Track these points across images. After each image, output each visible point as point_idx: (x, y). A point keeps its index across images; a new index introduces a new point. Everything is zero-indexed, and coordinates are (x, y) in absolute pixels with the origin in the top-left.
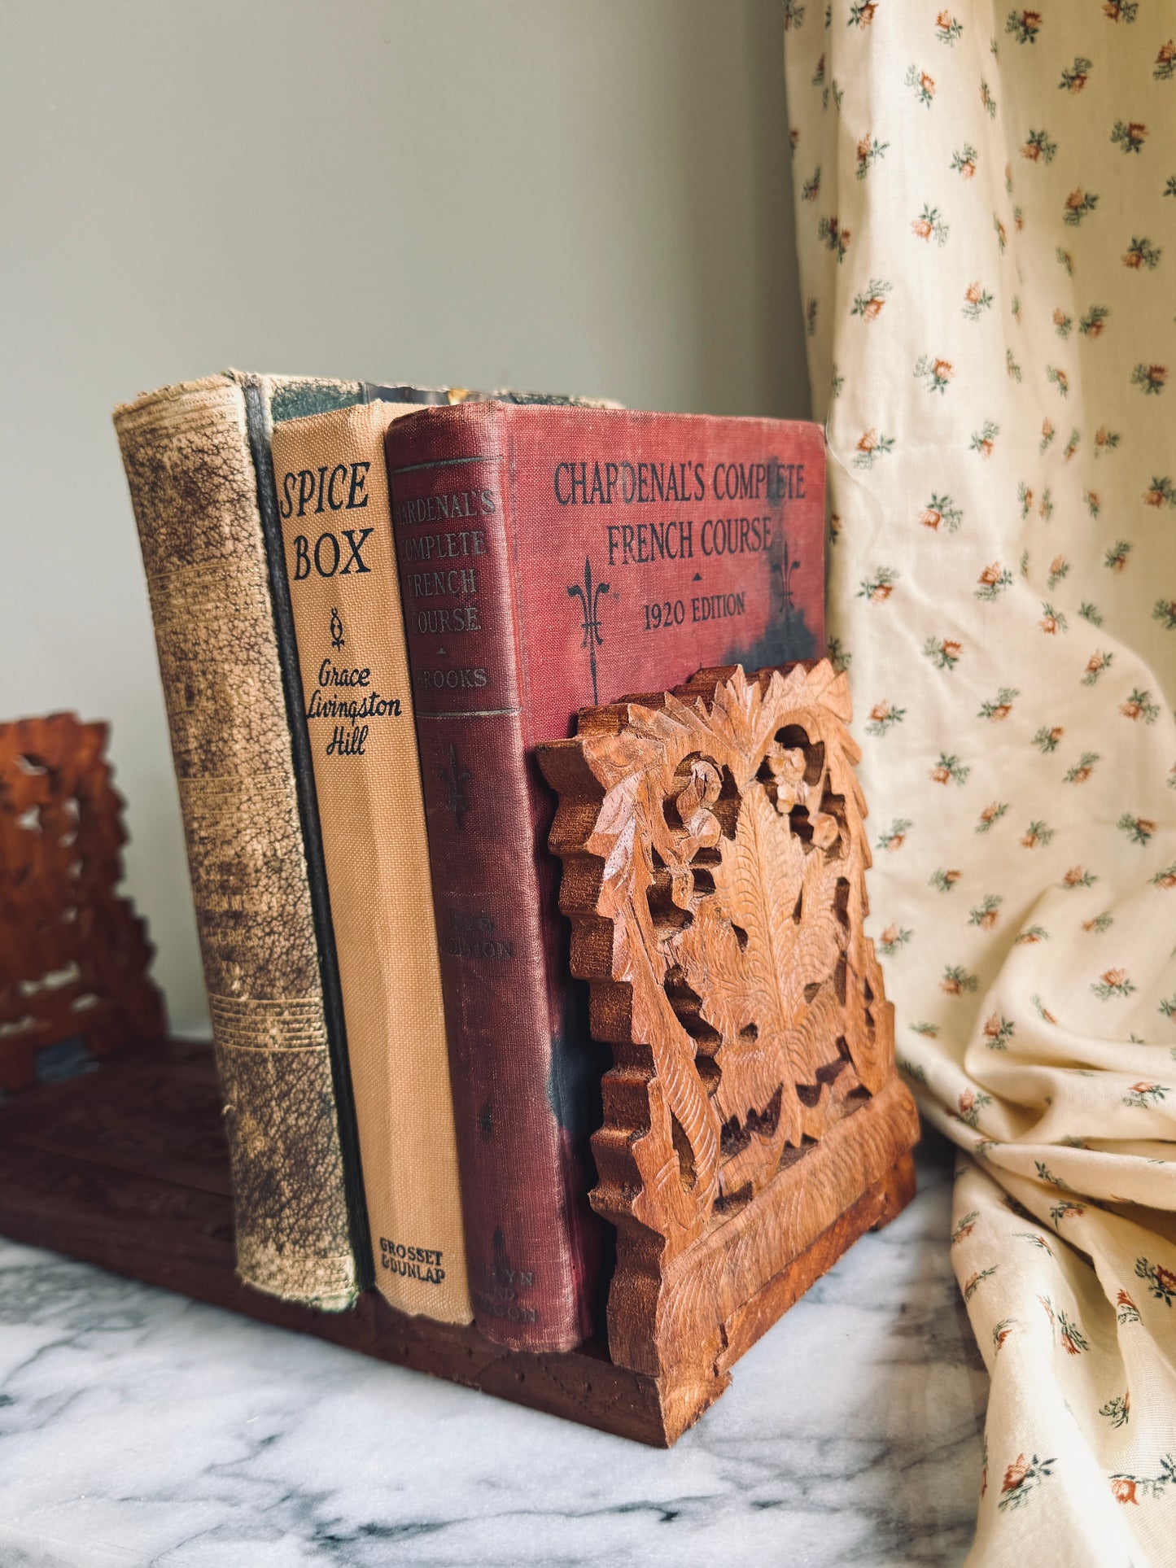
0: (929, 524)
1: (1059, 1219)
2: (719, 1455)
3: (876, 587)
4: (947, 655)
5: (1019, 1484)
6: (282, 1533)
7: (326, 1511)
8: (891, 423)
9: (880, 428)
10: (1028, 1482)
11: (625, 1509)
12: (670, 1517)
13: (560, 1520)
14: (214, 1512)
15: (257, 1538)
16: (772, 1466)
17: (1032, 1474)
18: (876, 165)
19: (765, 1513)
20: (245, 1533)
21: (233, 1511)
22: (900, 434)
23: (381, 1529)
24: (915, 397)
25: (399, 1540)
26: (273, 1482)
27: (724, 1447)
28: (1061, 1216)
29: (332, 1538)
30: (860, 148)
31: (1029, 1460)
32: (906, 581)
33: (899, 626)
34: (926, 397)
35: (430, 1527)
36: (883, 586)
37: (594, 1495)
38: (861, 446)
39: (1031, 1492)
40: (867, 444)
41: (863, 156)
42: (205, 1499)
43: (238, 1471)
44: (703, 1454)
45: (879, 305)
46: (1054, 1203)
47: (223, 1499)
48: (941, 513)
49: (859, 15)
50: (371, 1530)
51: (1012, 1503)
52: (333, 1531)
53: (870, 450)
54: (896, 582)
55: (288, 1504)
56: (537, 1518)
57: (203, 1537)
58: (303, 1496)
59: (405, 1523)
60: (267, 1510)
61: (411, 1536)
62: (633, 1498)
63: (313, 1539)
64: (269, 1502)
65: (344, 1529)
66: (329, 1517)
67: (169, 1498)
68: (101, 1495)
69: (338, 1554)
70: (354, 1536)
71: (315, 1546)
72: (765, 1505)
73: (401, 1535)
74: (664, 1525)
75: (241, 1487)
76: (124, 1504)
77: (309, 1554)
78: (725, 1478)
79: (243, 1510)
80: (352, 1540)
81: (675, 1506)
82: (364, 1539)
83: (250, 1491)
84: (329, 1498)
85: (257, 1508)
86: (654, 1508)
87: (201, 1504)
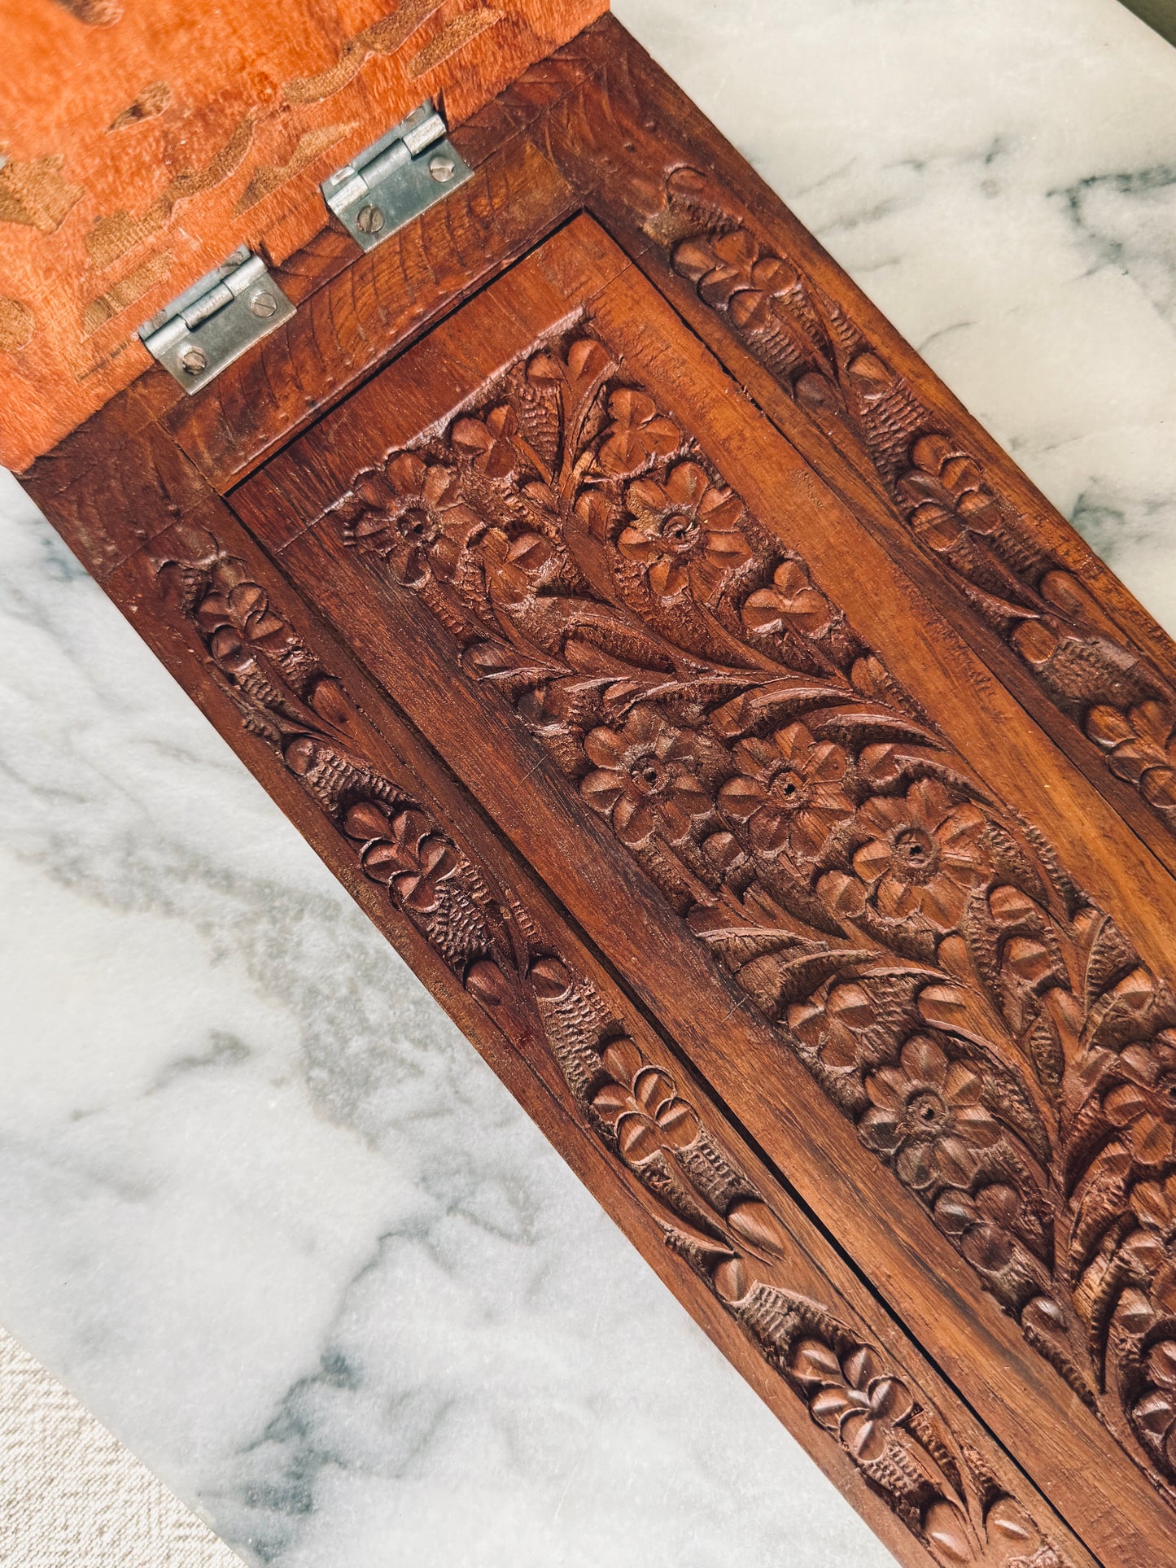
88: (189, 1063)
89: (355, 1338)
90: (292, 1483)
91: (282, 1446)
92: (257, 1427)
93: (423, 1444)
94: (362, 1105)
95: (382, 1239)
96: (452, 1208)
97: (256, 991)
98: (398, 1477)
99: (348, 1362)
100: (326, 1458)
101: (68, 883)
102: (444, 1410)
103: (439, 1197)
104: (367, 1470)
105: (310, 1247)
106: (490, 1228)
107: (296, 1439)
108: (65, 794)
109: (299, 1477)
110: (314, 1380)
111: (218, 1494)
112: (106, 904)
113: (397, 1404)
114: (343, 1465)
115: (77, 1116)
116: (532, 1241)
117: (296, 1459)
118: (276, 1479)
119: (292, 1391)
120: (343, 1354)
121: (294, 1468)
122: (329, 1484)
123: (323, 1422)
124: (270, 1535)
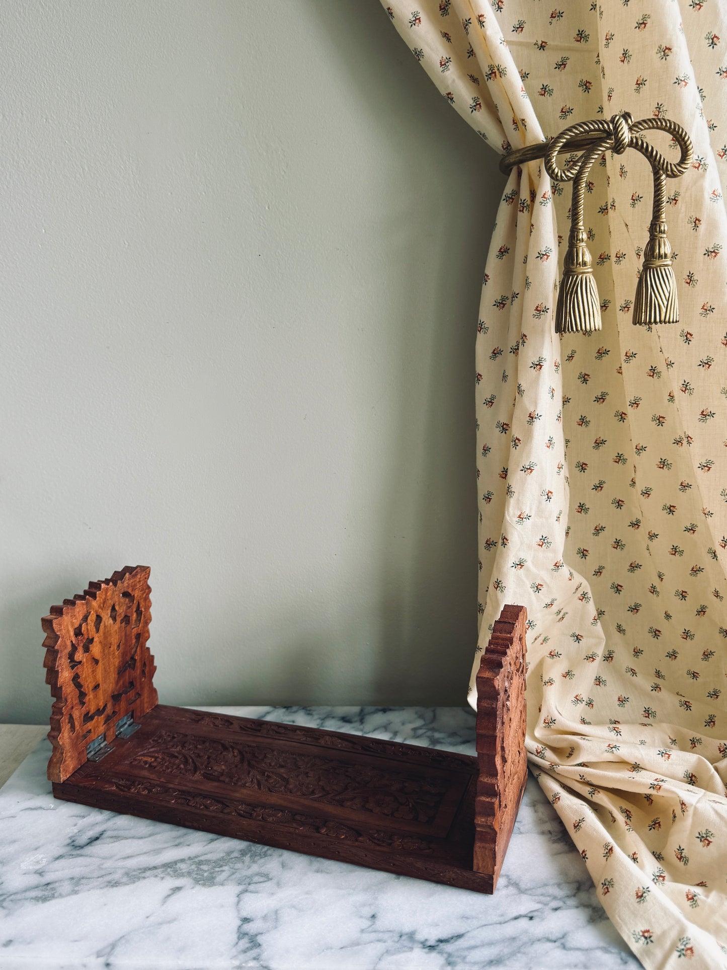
0: (539, 545)
1: (593, 795)
2: (530, 895)
3: (518, 565)
4: (538, 588)
5: (642, 896)
6: (411, 948)
7: (420, 937)
8: (531, 509)
9: (527, 511)
10: (644, 895)
11: (516, 918)
12: (531, 918)
13: (499, 926)
14: (380, 947)
15: (405, 951)
16: (549, 896)
17: (645, 893)
18: (537, 423)
19: (558, 912)
20: (398, 951)
21: (386, 944)
22: (533, 514)
23: (444, 940)
24: (540, 502)
25: (453, 943)
26: (390, 931)
27: (530, 892)
28: (594, 794)
29: (430, 946)
30: (530, 414)
31: (641, 889)
32: (529, 564)
33: (524, 579)
34: (544, 502)
35: (459, 936)
36: (520, 564)
37: (502, 915)
38: (519, 517)
39: (647, 898)
40: (522, 516)
41: (531, 417)
42: (372, 942)
43: (374, 930)
44: (526, 895)
45: (532, 470)
46: (588, 789)
47: (379, 941)
48: (544, 542)
49: (535, 366)
50: (441, 941)
51: (642, 902)
52: (429, 943)
53: (523, 518)
54: (525, 564)
55: (403, 938)
56: (491, 927)
57: (385, 954)
58: (406, 934)
59: (450, 936)
60: (398, 941)
61: (456, 940)
62: (515, 914)
63: (424, 948)
64: (396, 939)
65: (432, 942)
66: (423, 939)
67: (358, 944)
68: (331, 948)
69: (437, 951)
70: (437, 944)
71: (426, 950)
72: (556, 909)
73: (452, 941)
74: (531, 922)
75: (380, 935)
76: (343, 950)
77: (427, 953)
78: (538, 903)
79: (390, 943)
80: (438, 945)
81: (530, 915)
82: (441, 945)
83: (386, 936)
84: (417, 933)
85: (394, 941)
86: (525, 916)
87: (372, 944)
88: (169, 896)
89: (244, 914)
90: (252, 943)
91: (244, 939)
92: (236, 940)
93: (277, 920)
94: (215, 881)
95: (238, 896)
96: (249, 884)
97: (176, 879)
98: (276, 928)
99: (247, 918)
100: (256, 935)
101: (117, 886)
102: (276, 912)
103: (245, 884)
104: (268, 931)
105: (222, 906)
106: (261, 882)
107: (246, 936)
108: (105, 875)
109: (252, 942)
111: (235, 956)
112: (128, 884)
113: (265, 918)
114: (262, 934)
115: (147, 917)
116: (271, 879)
117: (249, 939)
118: (248, 945)
119: (238, 929)
120: (245, 917)
121: (250, 941)
122: (260, 939)
123: (250, 930)
124: (254, 955)
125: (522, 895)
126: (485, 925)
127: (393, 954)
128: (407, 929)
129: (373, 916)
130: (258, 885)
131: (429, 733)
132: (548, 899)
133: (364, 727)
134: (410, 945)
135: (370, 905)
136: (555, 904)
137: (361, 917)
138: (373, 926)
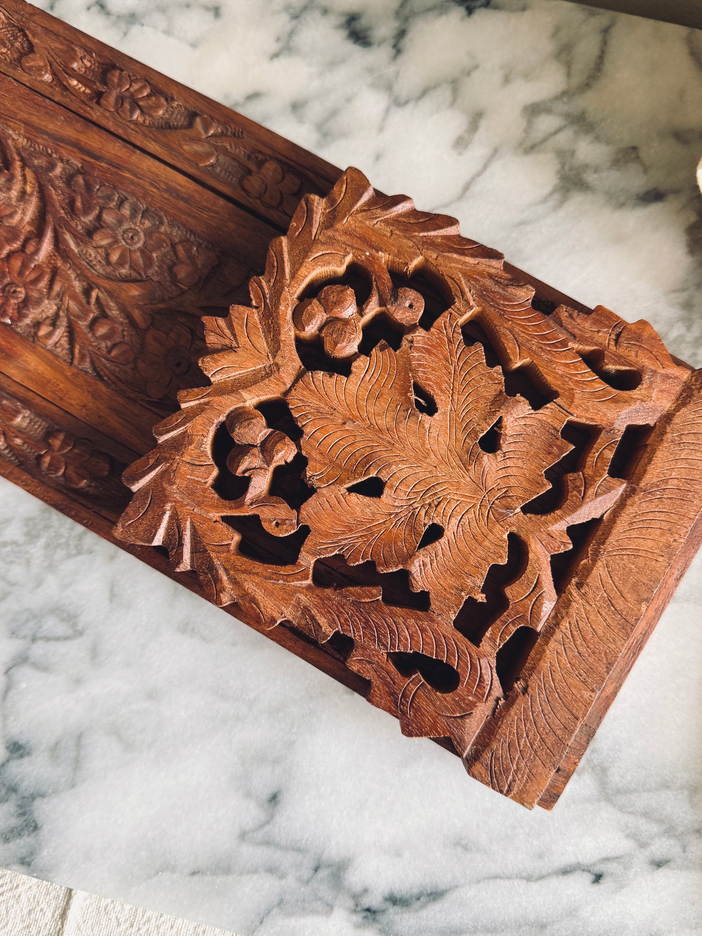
2: (622, 809)
6: (330, 907)
7: (355, 879)
11: (566, 871)
12: (598, 878)
15: (314, 912)
16: (660, 821)
19: (660, 872)
20: (303, 907)
21: (283, 882)
23: (400, 899)
25: (417, 911)
26: (299, 850)
27: (622, 800)
29: (368, 910)
35: (435, 895)
37: (541, 856)
42: (255, 871)
43: (266, 838)
44: (610, 808)
47: (272, 870)
50: (394, 900)
52: (367, 902)
55: (323, 873)
56: (507, 883)
57: (274, 912)
58: (329, 866)
59: (415, 891)
60: (308, 881)
61: (424, 906)
62: (568, 859)
63: (355, 911)
64: (306, 873)
65: (374, 900)
66: (358, 889)
67: (227, 871)
68: (173, 869)
69: (379, 926)
70: (383, 907)
71: (358, 918)
72: (659, 864)
73: (416, 905)
74: (596, 887)
75: (277, 856)
76: (196, 878)
77: (358, 926)
78: (628, 836)
79: (290, 882)
80: (384, 911)
81: (598, 869)
82: (392, 910)
83: (286, 860)
84: (350, 868)
85: (299, 880)
86: (585, 869)
87: (255, 877)
90: (23, 819)
91: (8, 803)
93: (77, 763)
95: (7, 672)
96: (34, 640)
98: (73, 786)
99: (21, 742)
100: (33, 797)
102: (79, 740)
103: (24, 637)
104: (56, 792)
106: (57, 639)
107: (13, 796)
109: (24, 814)
110: (8, 761)
113: (54, 750)
114: (43, 796)
116: (81, 633)
117: (18, 806)
118: (14, 822)
120: (16, 739)
121: (20, 811)
122: (42, 809)
123: (22, 780)
124: (24, 851)
125: (603, 803)
126: (496, 877)
127: (290, 914)
128: (333, 852)
129: (274, 799)
130: (52, 646)
131: (564, 139)
132: (655, 829)
133: (398, 73)
134: (328, 895)
135: (276, 761)
136: (662, 847)
137: (248, 795)
138: (268, 828)
